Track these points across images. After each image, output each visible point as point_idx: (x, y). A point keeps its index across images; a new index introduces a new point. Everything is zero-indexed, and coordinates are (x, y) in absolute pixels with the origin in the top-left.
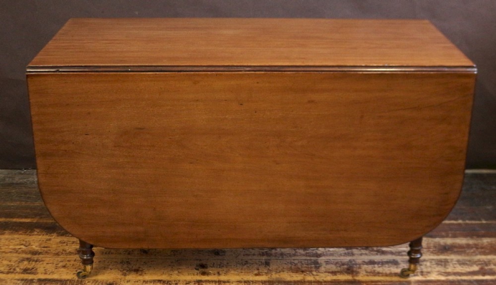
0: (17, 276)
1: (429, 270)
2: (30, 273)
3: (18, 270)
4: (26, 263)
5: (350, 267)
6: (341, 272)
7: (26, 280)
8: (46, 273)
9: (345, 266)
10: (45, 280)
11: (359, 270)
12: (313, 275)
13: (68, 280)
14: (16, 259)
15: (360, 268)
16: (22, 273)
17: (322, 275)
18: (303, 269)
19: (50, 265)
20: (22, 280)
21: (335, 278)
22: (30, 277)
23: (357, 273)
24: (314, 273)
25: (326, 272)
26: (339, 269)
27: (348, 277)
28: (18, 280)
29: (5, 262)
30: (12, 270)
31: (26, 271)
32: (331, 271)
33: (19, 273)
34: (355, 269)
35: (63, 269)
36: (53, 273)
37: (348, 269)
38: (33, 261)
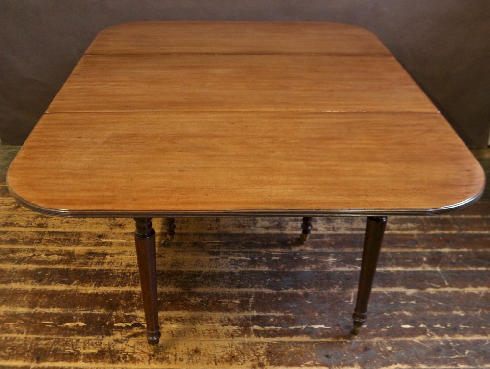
0: (34, 229)
1: (339, 226)
2: (42, 227)
3: (33, 224)
4: (39, 219)
5: (280, 223)
6: (272, 228)
7: (40, 232)
8: (54, 227)
9: (276, 223)
10: (54, 232)
11: (286, 226)
12: (251, 229)
13: (70, 232)
14: (33, 216)
15: (287, 224)
16: (37, 227)
17: (257, 229)
18: (244, 225)
19: (57, 220)
20: (37, 232)
21: (267, 232)
22: (42, 230)
23: (285, 228)
24: (252, 228)
25: (261, 227)
26: (271, 225)
27: (278, 231)
28: (34, 232)
29: (25, 218)
30: (29, 225)
31: (39, 225)
32: (265, 226)
33: (35, 227)
34: (283, 225)
35: (66, 224)
36: (59, 227)
37: (278, 225)
38: (45, 217)
